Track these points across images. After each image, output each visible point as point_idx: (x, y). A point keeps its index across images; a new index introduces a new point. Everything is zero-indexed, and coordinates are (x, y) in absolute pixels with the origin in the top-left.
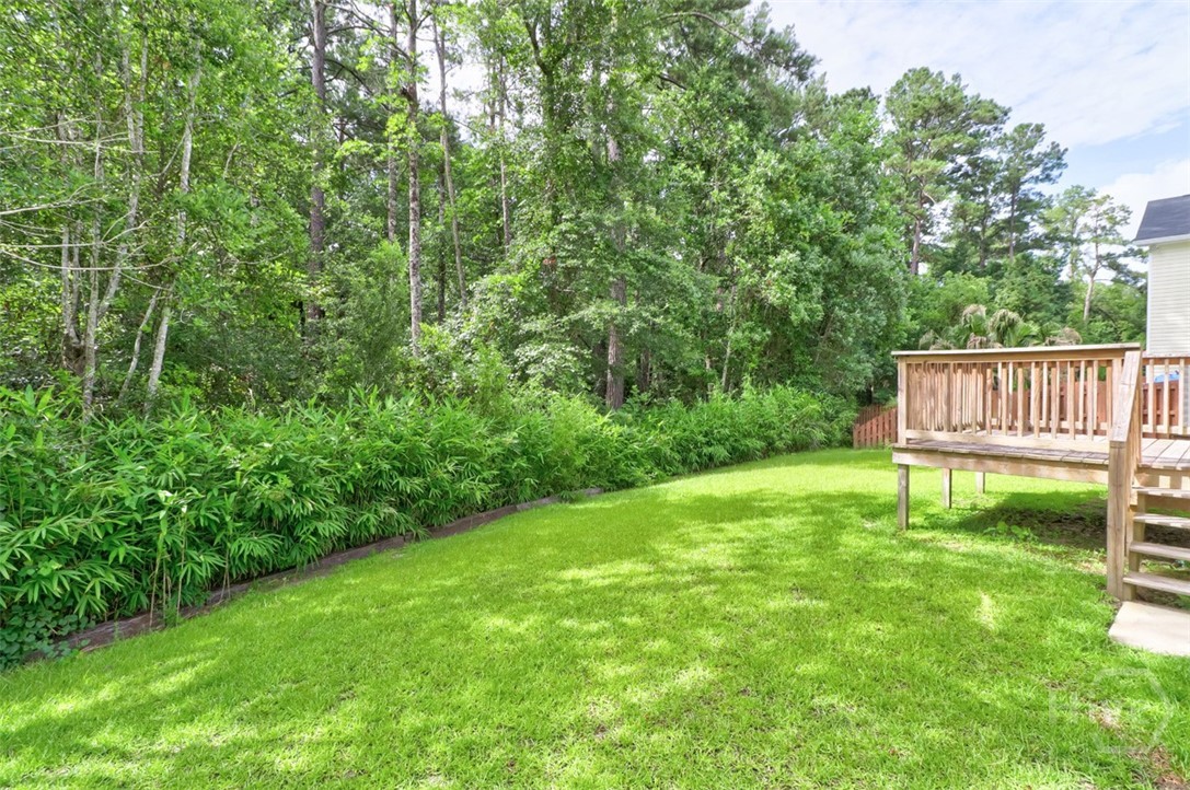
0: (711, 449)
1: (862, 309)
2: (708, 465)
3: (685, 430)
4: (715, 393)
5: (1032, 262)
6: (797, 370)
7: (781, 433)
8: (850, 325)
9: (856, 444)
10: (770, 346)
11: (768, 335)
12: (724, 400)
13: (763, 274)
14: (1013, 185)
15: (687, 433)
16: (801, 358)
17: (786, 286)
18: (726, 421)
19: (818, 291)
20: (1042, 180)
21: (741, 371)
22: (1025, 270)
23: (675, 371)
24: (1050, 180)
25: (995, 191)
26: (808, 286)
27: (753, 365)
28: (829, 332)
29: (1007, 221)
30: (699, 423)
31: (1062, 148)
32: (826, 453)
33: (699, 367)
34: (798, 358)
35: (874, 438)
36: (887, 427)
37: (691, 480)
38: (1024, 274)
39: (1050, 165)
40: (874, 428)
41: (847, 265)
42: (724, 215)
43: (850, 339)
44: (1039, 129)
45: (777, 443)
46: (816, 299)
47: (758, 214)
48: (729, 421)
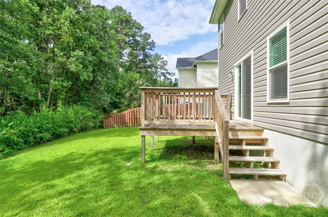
0: (41, 135)
1: (107, 78)
2: (40, 142)
3: (26, 126)
4: (44, 108)
5: (148, 72)
6: (82, 99)
7: (76, 125)
8: (102, 83)
9: (104, 126)
10: (71, 89)
11: (70, 84)
12: (48, 111)
13: (68, 58)
14: (143, 49)
15: (28, 128)
16: (83, 94)
17: (79, 64)
18: (50, 121)
19: (91, 69)
20: (150, 50)
21: (57, 99)
22: (147, 74)
23: (21, 98)
24: (152, 50)
25: (139, 50)
26: (87, 66)
27: (63, 96)
28: (94, 85)
29: (142, 59)
30: (35, 123)
31: (154, 42)
32: (94, 132)
33: (35, 97)
34: (82, 94)
35: (111, 124)
36: (115, 120)
37: (30, 152)
38: (147, 75)
39: (152, 46)
40: (111, 121)
41: (101, 61)
42: (49, 29)
43: (103, 88)
44: (149, 35)
45: (74, 129)
46: (90, 72)
47: (66, 32)
48: (51, 121)
